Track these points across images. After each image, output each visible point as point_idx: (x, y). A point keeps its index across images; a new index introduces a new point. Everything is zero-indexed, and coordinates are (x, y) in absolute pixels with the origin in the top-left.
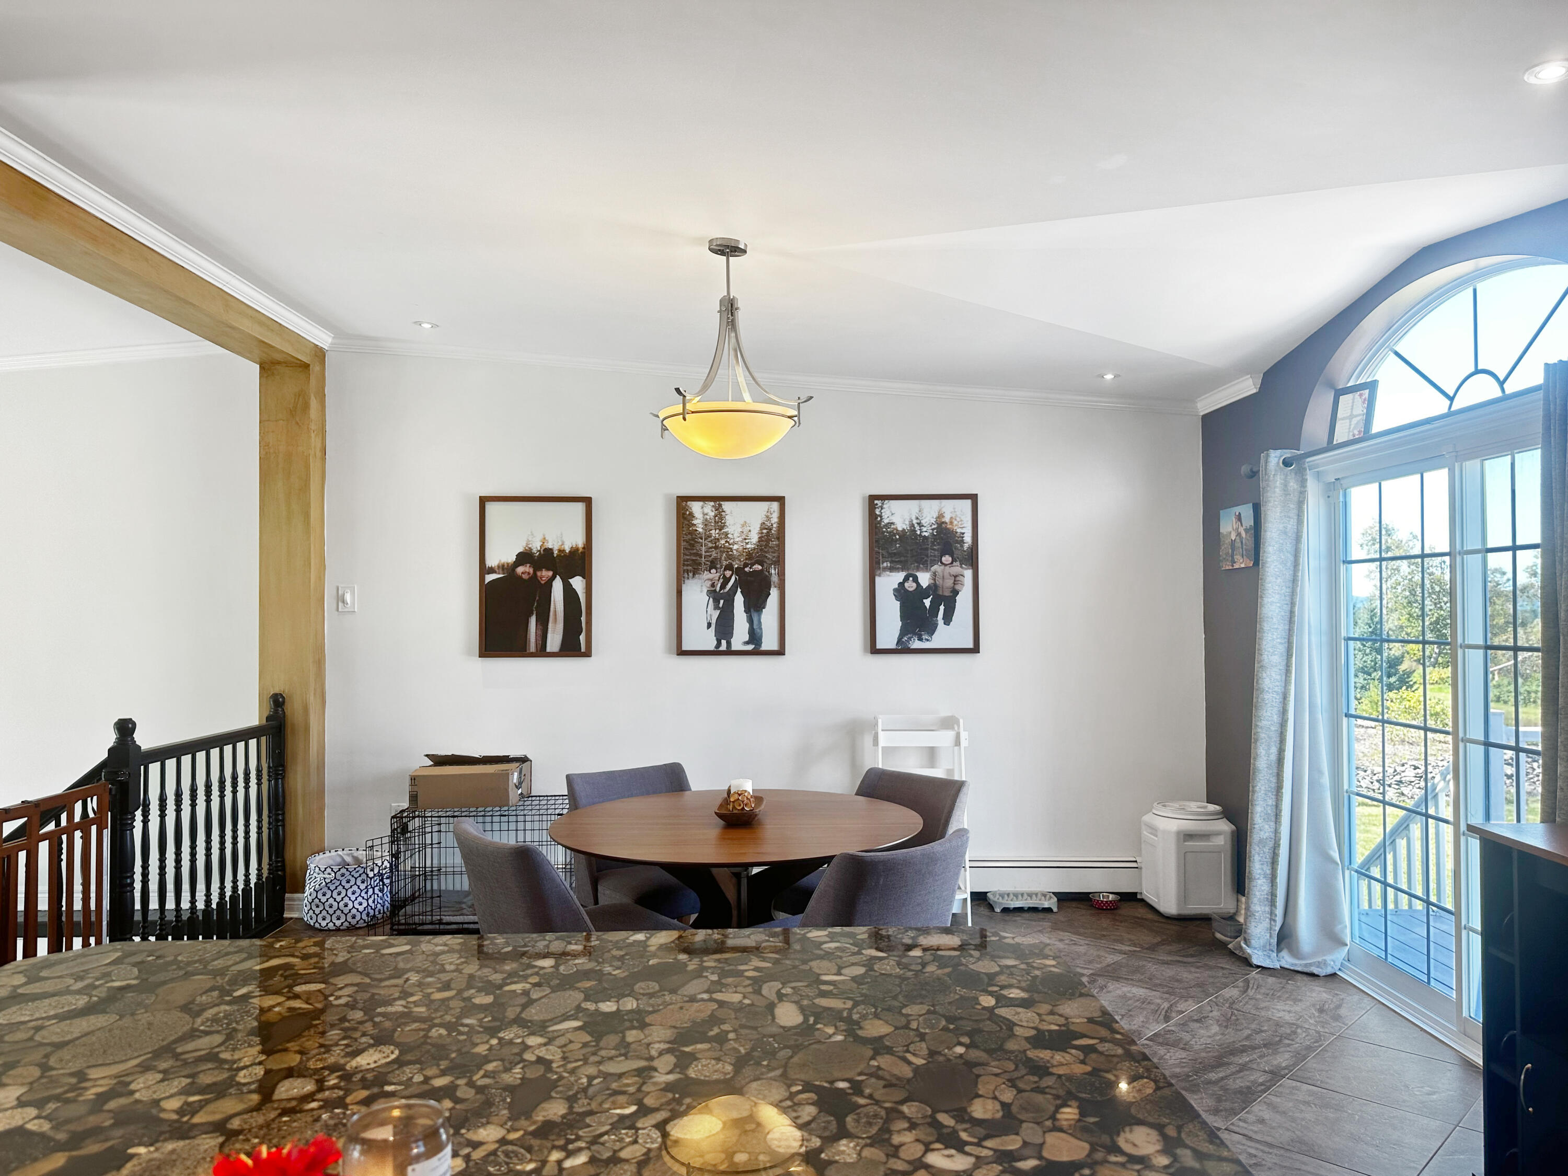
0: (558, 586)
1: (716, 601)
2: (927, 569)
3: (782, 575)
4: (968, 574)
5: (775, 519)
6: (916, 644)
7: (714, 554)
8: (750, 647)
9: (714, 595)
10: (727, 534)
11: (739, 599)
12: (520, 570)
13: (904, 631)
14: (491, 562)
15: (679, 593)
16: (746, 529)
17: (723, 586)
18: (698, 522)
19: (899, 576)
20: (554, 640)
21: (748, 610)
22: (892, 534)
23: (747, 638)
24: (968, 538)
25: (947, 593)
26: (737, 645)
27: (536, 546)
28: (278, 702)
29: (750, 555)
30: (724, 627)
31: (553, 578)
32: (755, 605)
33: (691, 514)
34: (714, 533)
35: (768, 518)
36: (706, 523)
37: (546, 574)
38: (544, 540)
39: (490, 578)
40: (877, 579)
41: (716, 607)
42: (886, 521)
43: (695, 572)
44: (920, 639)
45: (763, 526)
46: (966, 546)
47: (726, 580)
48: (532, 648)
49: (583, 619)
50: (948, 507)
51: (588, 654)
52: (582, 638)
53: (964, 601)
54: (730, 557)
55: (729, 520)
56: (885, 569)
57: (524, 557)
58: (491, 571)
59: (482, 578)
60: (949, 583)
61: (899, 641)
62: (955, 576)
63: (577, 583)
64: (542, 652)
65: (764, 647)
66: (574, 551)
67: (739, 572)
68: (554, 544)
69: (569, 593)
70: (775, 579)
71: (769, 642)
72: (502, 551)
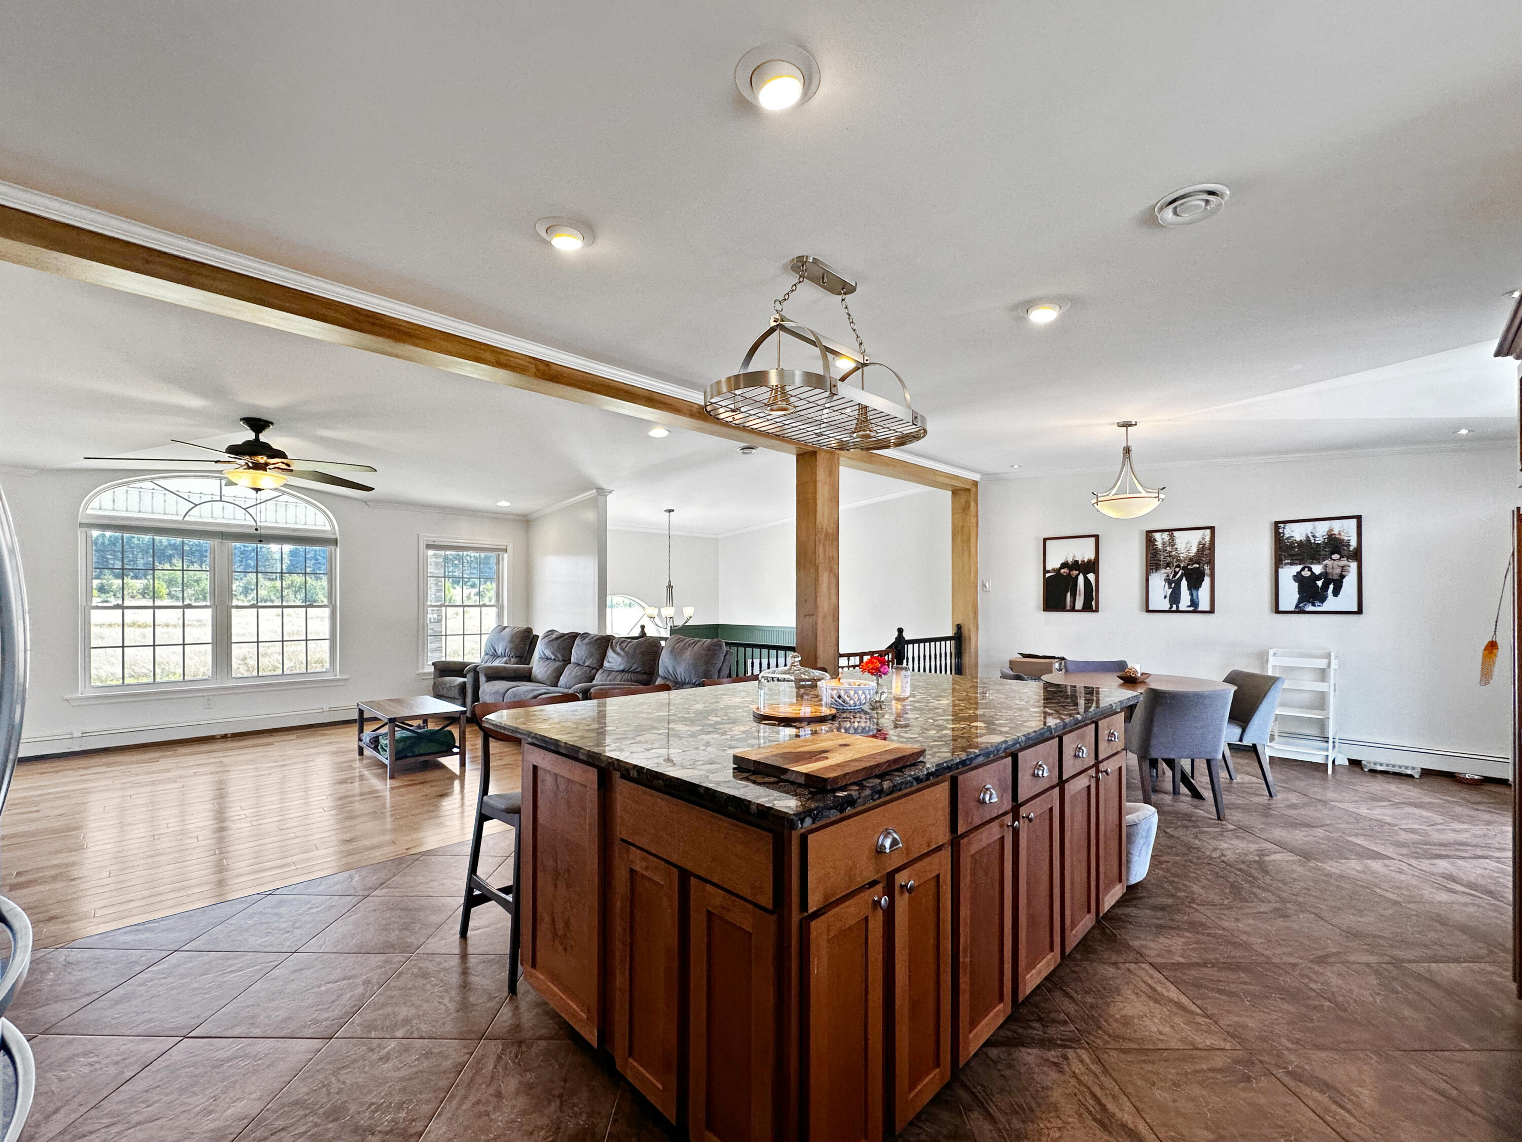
0: (1081, 578)
1: (1170, 584)
2: (1319, 563)
3: (1212, 569)
4: (1354, 565)
5: (1208, 539)
6: (1310, 608)
7: (1169, 559)
9: (1168, 581)
10: (1176, 549)
11: (1184, 583)
12: (1062, 571)
13: (1300, 601)
14: (1049, 568)
15: (1147, 580)
16: (1188, 546)
17: (1174, 576)
18: (1159, 544)
19: (1298, 568)
20: (1079, 604)
21: (1189, 588)
22: (1292, 543)
23: (1189, 604)
24: (1354, 543)
25: (1336, 577)
26: (1182, 607)
27: (1070, 560)
28: (959, 627)
30: (1175, 598)
31: (1079, 574)
33: (1155, 540)
34: (1169, 549)
35: (1203, 539)
36: (1164, 544)
37: (1075, 573)
38: (1074, 556)
39: (1048, 575)
40: (1280, 570)
41: (1170, 587)
42: (1287, 536)
43: (1157, 569)
44: (1314, 605)
45: (1200, 543)
46: (1351, 548)
47: (1176, 573)
48: (1068, 608)
49: (1094, 594)
50: (1337, 526)
51: (1097, 611)
52: (1093, 603)
53: (1350, 582)
54: (1178, 561)
55: (1178, 541)
56: (1286, 564)
57: (1065, 565)
58: (1049, 572)
59: (1044, 575)
60: (1338, 571)
61: (1297, 606)
62: (1343, 567)
63: (1091, 577)
64: (1073, 609)
65: (1200, 609)
66: (1089, 561)
68: (1079, 558)
69: (1087, 582)
70: (1207, 571)
71: (1204, 605)
72: (1054, 563)
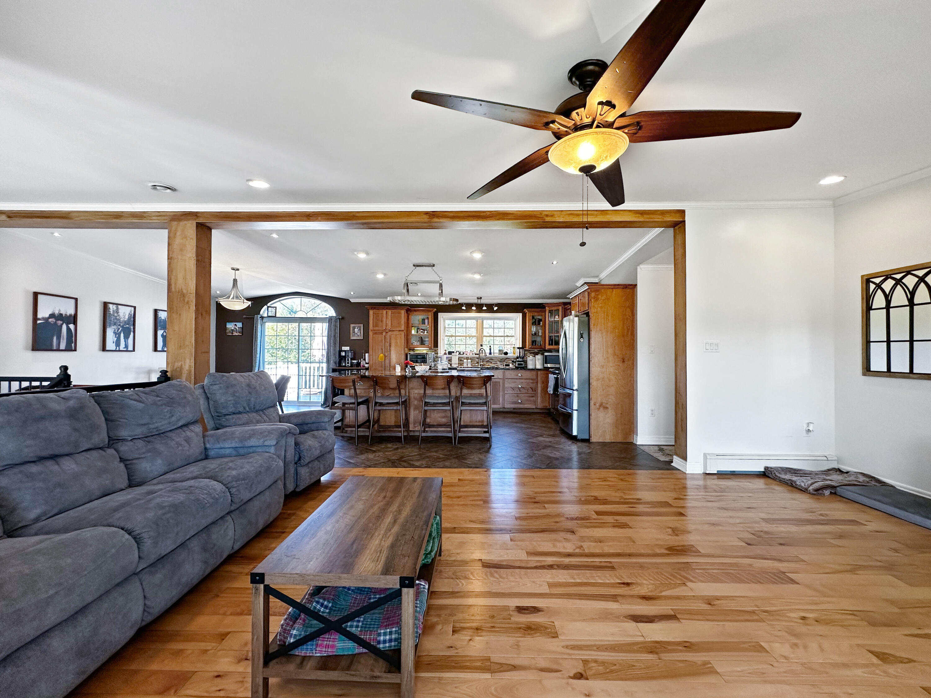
0: (64, 327)
1: (116, 335)
3: (134, 328)
8: (125, 349)
9: (115, 333)
10: (119, 315)
11: (122, 335)
12: (50, 320)
15: (105, 332)
16: (124, 314)
17: (118, 331)
18: (110, 310)
19: (162, 331)
20: (63, 346)
21: (124, 338)
22: (160, 320)
23: (124, 346)
27: (57, 312)
29: (125, 322)
30: (118, 343)
31: (62, 324)
32: (126, 337)
33: (108, 308)
34: (116, 314)
35: (131, 312)
36: (113, 311)
37: (60, 322)
39: (37, 322)
41: (116, 337)
42: (158, 316)
45: (129, 314)
47: (119, 329)
48: (54, 348)
49: (73, 339)
51: (75, 350)
52: (73, 345)
55: (120, 311)
57: (52, 316)
58: (39, 319)
59: (34, 322)
63: (72, 326)
64: (58, 350)
65: (129, 349)
66: (70, 315)
67: (122, 327)
68: (63, 312)
69: (69, 330)
70: (132, 330)
71: (130, 348)
72: (43, 313)
